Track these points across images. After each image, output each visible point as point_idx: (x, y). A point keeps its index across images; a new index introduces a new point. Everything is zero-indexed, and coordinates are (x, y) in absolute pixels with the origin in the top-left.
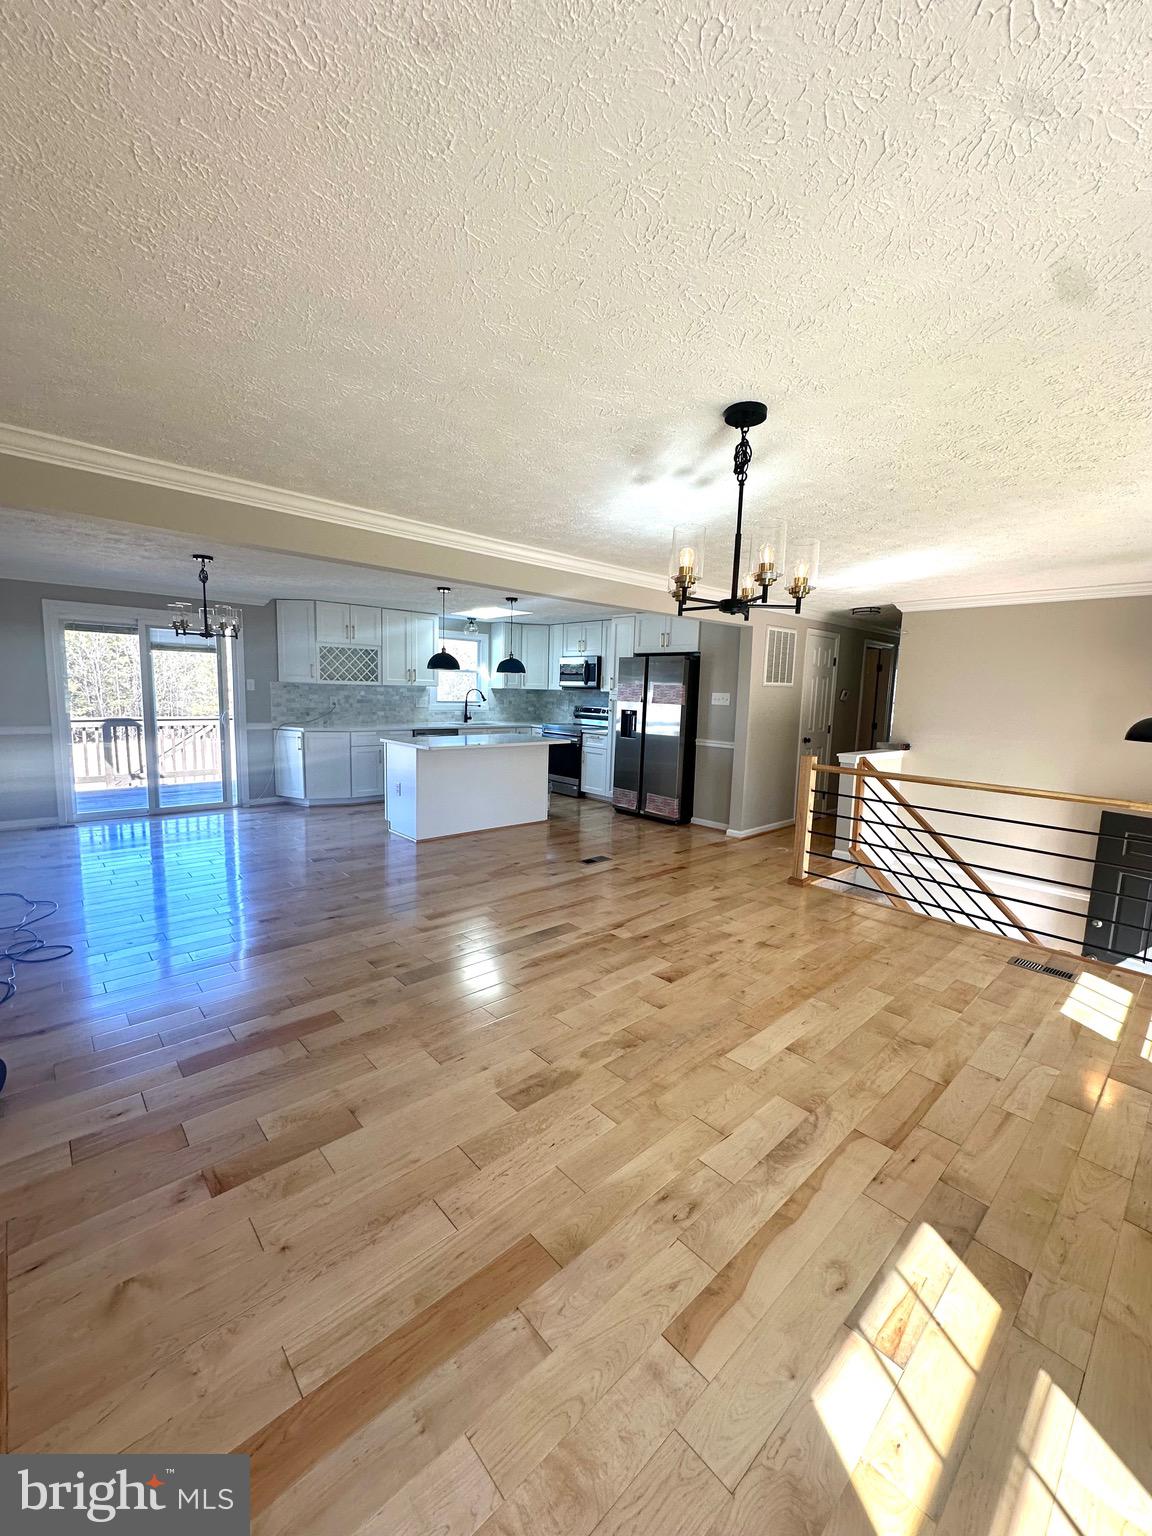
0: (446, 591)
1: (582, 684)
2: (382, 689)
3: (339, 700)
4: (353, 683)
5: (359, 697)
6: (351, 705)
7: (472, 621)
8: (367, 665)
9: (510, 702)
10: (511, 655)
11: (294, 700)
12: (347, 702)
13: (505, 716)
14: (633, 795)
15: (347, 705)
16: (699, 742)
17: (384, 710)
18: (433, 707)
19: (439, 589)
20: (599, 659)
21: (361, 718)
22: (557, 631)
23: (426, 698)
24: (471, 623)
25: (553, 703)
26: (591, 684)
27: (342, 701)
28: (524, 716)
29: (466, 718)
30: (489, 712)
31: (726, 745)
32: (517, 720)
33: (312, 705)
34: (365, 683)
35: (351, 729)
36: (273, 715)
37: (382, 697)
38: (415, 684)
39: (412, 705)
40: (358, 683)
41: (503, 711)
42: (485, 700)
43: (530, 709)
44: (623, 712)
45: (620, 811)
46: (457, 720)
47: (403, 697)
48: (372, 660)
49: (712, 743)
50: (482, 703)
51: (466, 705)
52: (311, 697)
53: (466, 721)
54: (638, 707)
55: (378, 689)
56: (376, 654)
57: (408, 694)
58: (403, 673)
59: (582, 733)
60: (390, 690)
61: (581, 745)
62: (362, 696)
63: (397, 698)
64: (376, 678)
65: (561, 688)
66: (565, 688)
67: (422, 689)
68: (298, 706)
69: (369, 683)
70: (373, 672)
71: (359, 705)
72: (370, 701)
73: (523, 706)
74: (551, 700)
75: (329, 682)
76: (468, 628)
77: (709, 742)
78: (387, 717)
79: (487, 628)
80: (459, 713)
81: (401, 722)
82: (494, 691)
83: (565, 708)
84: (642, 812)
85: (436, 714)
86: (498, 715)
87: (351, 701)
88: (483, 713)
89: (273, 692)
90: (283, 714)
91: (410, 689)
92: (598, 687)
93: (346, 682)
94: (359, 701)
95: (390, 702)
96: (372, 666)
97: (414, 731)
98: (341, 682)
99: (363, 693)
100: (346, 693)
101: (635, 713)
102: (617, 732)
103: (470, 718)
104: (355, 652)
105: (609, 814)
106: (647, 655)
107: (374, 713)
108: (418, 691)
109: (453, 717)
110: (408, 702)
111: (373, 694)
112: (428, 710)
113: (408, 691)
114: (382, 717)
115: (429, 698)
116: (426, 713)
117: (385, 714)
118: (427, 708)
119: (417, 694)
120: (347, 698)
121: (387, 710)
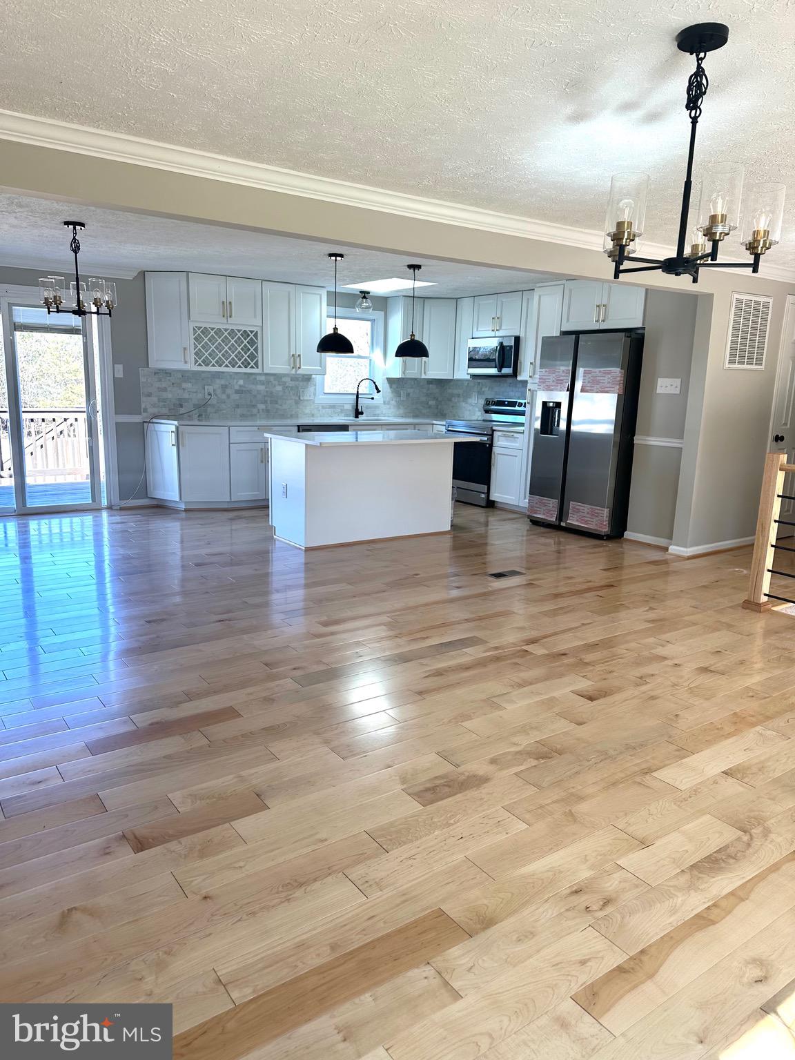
0: (339, 258)
1: (493, 371)
2: (263, 378)
3: (214, 390)
4: (231, 369)
5: (237, 387)
6: (228, 397)
7: (365, 294)
8: (246, 349)
9: (408, 395)
10: (413, 335)
11: (165, 390)
12: (224, 392)
13: (401, 411)
14: (553, 503)
15: (224, 397)
16: (638, 440)
17: (265, 402)
18: (320, 399)
19: (331, 255)
20: (517, 339)
21: (239, 411)
22: (466, 304)
23: (312, 389)
24: (364, 297)
25: (459, 396)
26: (506, 371)
27: (219, 391)
28: (424, 411)
29: (358, 413)
30: (383, 406)
31: (674, 443)
32: (415, 416)
33: (186, 396)
34: (243, 370)
35: (230, 423)
36: (143, 406)
37: (263, 387)
38: (300, 372)
39: (297, 398)
40: (236, 370)
41: (399, 404)
42: (379, 391)
43: (431, 403)
44: (545, 404)
45: (535, 522)
46: (347, 415)
47: (285, 387)
48: (252, 342)
49: (654, 441)
50: (376, 396)
51: (357, 397)
52: (184, 385)
53: (357, 417)
54: (563, 397)
55: (258, 378)
56: (256, 335)
57: (292, 384)
58: (287, 357)
59: (493, 431)
60: (272, 378)
61: (491, 445)
62: (240, 386)
63: (279, 388)
64: (256, 364)
65: (468, 377)
66: (474, 376)
67: (307, 379)
68: (170, 396)
69: (248, 370)
70: (252, 357)
71: (236, 397)
72: (250, 392)
73: (423, 399)
74: (456, 392)
75: (204, 368)
76: (361, 304)
77: (649, 440)
78: (268, 411)
79: (383, 303)
80: (349, 407)
81: (283, 416)
82: (391, 381)
83: (473, 400)
84: (563, 524)
85: (323, 407)
86: (393, 410)
87: (229, 391)
88: (376, 407)
89: (143, 380)
90: (154, 406)
91: (295, 378)
92: (515, 374)
93: (222, 369)
94: (237, 392)
95: (272, 393)
96: (252, 350)
97: (298, 426)
98: (217, 369)
99: (241, 382)
100: (223, 382)
101: (558, 405)
102: (536, 430)
103: (362, 413)
104: (232, 333)
105: (524, 526)
106: (577, 333)
107: (254, 406)
108: (302, 381)
109: (342, 411)
110: (291, 394)
111: (253, 384)
112: (314, 403)
113: (291, 380)
114: (263, 410)
115: (315, 389)
116: (312, 407)
117: (266, 407)
118: (313, 401)
119: (301, 384)
120: (224, 387)
121: (269, 402)
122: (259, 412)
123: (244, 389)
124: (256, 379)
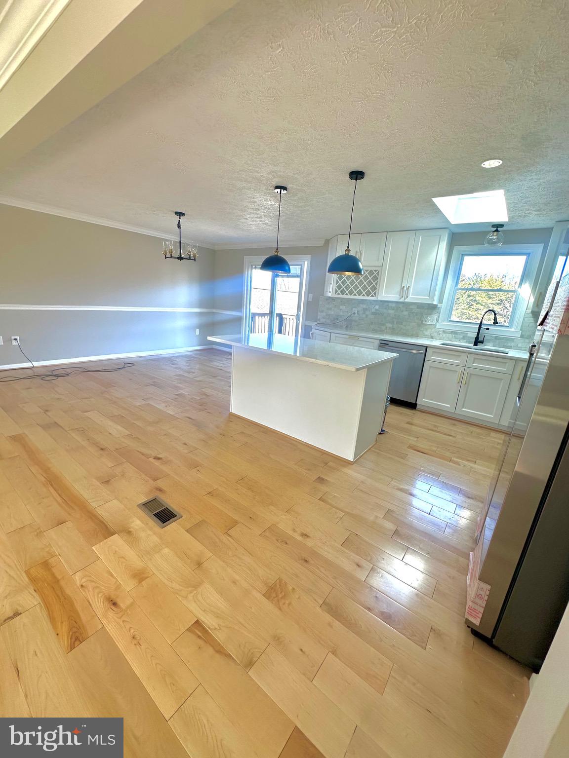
2: (394, 305)
3: (358, 311)
5: (373, 310)
6: (367, 316)
11: (330, 309)
15: (364, 315)
17: (392, 322)
18: (443, 325)
23: (436, 317)
27: (361, 312)
29: (477, 342)
30: (520, 340)
33: (341, 314)
36: (319, 317)
37: (393, 312)
39: (420, 321)
51: (480, 327)
52: (341, 307)
53: (476, 344)
55: (390, 305)
56: (379, 273)
60: (401, 306)
62: (376, 310)
63: (406, 313)
67: (432, 307)
68: (332, 313)
71: (372, 317)
72: (382, 314)
78: (393, 329)
80: (471, 335)
85: (444, 332)
87: (367, 313)
89: (321, 303)
90: (324, 318)
94: (373, 313)
95: (399, 316)
96: (374, 283)
97: (381, 340)
99: (377, 307)
100: (365, 306)
103: (482, 342)
107: (383, 324)
108: (427, 309)
109: (464, 338)
110: (416, 318)
111: (386, 309)
112: (435, 327)
113: (418, 308)
114: (390, 328)
115: (439, 316)
116: (433, 330)
117: (393, 326)
118: (435, 326)
119: (426, 311)
120: (365, 310)
121: (395, 323)
122: (386, 329)
123: (378, 312)
124: (388, 305)
